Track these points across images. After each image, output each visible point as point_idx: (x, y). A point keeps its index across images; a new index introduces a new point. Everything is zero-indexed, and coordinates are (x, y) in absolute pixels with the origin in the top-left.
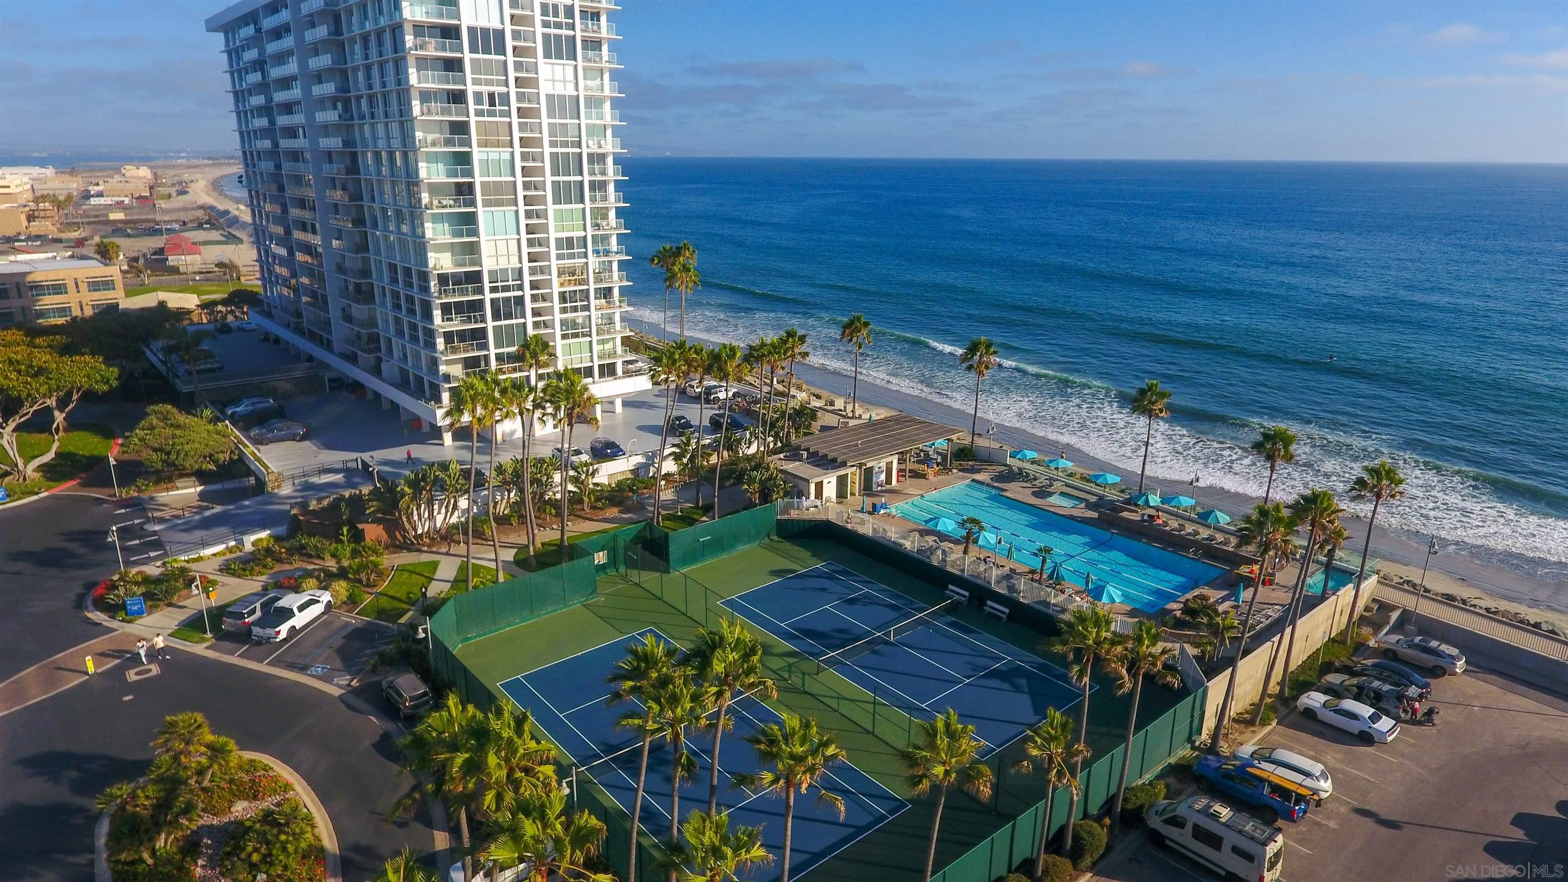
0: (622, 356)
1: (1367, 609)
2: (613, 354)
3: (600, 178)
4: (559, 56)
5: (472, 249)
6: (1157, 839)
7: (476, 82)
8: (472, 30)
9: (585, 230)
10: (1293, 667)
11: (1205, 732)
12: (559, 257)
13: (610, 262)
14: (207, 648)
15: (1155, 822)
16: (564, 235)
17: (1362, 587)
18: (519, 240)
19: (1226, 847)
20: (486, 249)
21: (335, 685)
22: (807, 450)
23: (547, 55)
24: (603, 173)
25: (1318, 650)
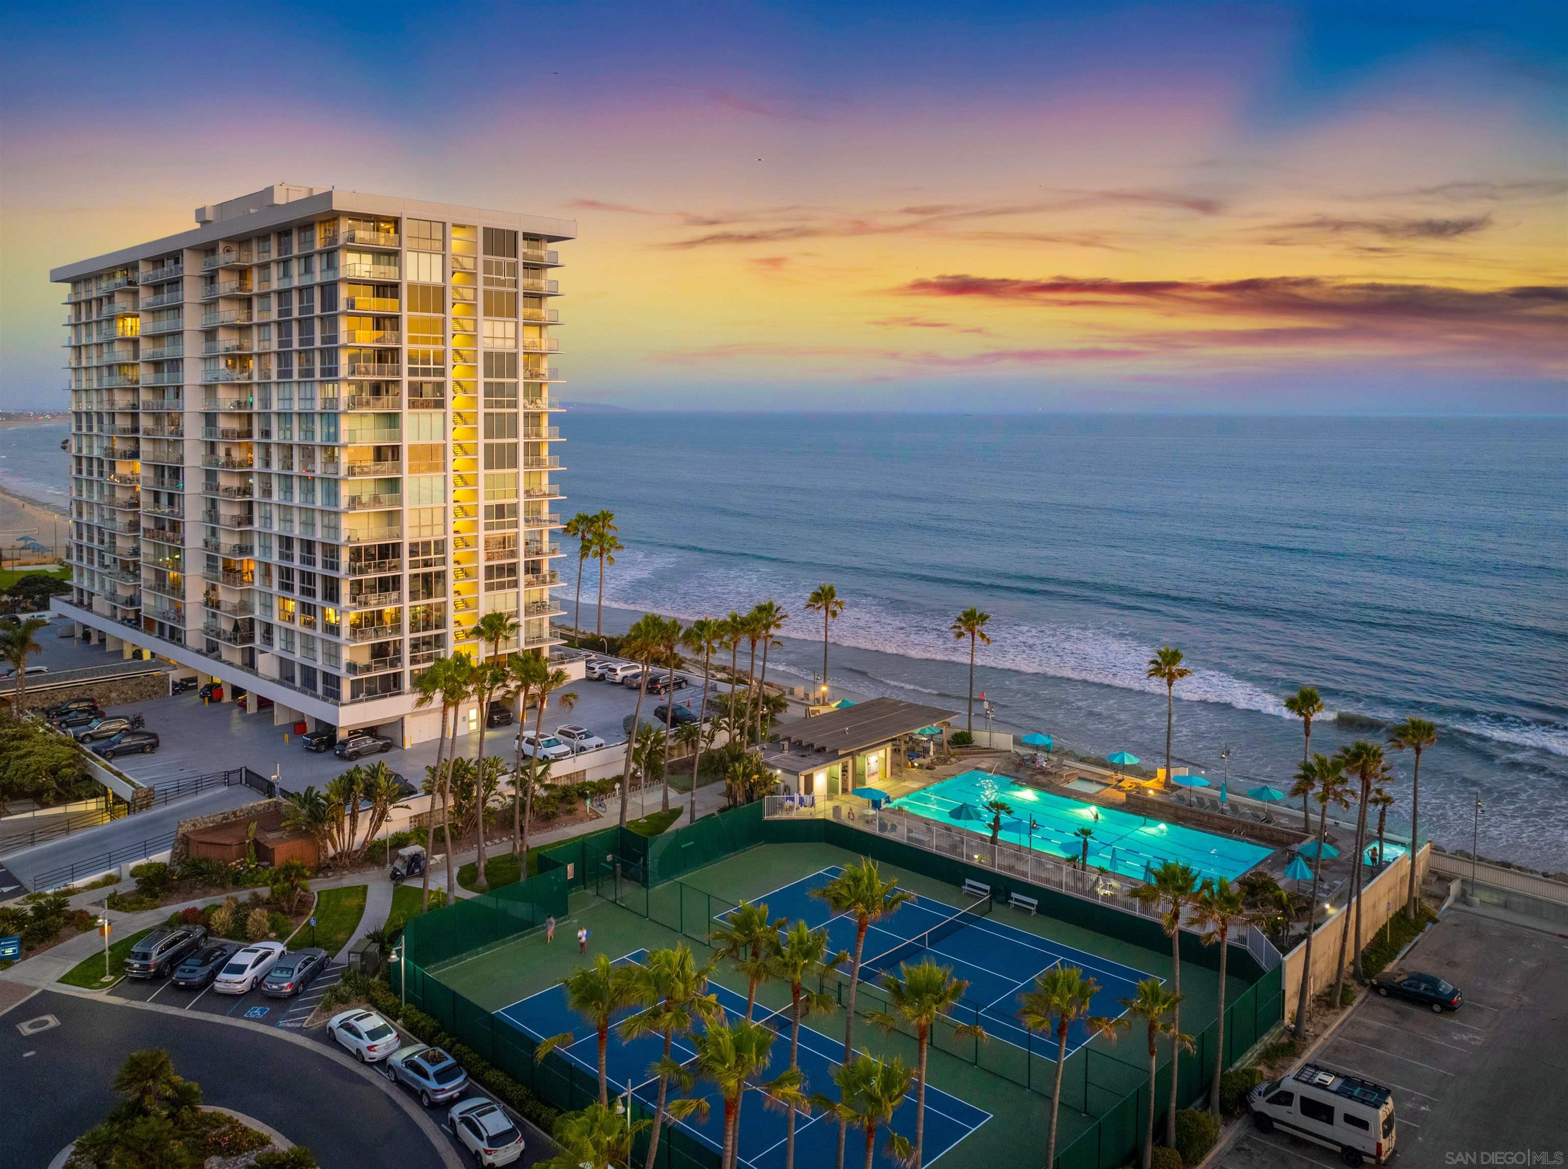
0: (550, 640)
1: (1424, 882)
2: (540, 638)
3: (534, 440)
4: (500, 314)
5: (393, 517)
6: (1263, 1124)
7: (412, 340)
8: (412, 287)
9: (517, 496)
10: (1363, 946)
11: (1288, 1015)
12: (488, 527)
13: (541, 531)
14: (109, 994)
15: (1260, 1104)
16: (494, 502)
17: (1417, 855)
18: (445, 509)
19: (1338, 1117)
20: (408, 519)
21: (282, 1028)
22: (788, 739)
23: (487, 312)
24: (538, 435)
25: (1385, 926)
